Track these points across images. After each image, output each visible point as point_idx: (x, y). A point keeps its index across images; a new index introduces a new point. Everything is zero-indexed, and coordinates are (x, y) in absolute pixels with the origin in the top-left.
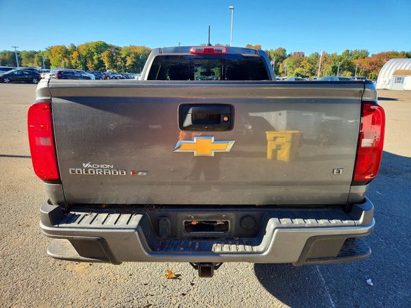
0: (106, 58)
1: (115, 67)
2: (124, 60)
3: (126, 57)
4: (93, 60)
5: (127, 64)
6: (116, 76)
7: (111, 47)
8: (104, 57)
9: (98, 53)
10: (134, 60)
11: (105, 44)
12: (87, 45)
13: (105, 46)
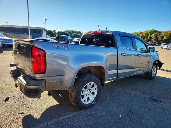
0: (154, 36)
1: (158, 40)
2: (163, 37)
3: (164, 36)
4: (148, 37)
5: (164, 39)
6: (153, 44)
7: (157, 32)
8: (153, 36)
9: (150, 34)
10: (168, 37)
11: (155, 30)
12: (147, 31)
13: (155, 31)
